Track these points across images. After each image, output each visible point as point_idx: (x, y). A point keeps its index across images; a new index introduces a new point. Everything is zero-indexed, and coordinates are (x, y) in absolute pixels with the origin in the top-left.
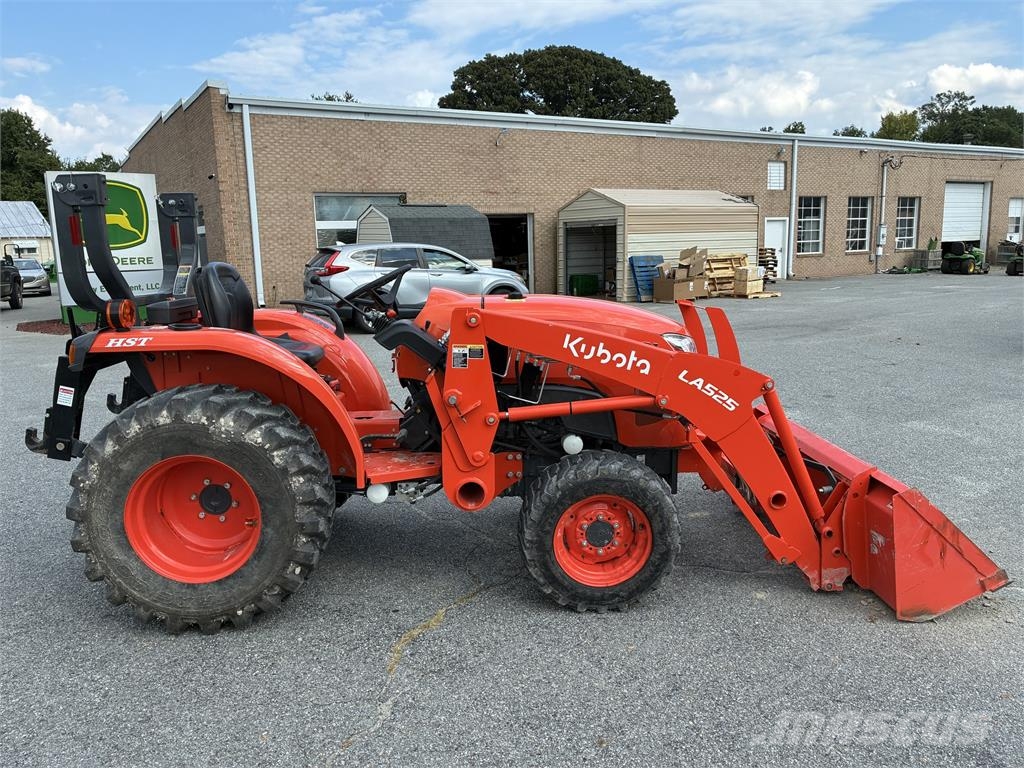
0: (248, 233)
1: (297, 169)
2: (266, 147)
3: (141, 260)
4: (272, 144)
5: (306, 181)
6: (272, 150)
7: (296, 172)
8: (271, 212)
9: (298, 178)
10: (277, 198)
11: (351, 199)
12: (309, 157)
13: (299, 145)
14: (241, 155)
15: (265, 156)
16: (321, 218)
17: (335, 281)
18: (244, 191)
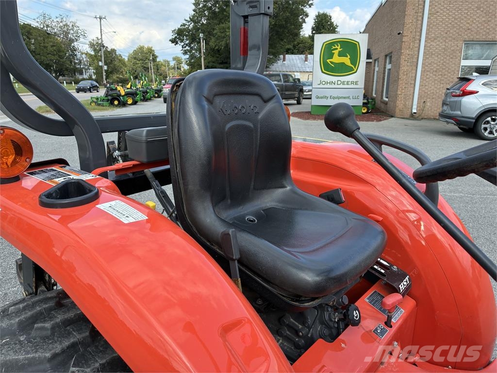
0: (415, 68)
1: (455, 25)
2: (438, 12)
3: (352, 83)
4: (442, 10)
5: (460, 33)
6: (441, 14)
7: (454, 27)
8: (432, 54)
9: (455, 31)
10: (437, 45)
11: (490, 45)
12: (465, 17)
13: (460, 10)
14: (420, 18)
15: (436, 18)
16: (466, 58)
17: (466, 100)
18: (418, 41)
